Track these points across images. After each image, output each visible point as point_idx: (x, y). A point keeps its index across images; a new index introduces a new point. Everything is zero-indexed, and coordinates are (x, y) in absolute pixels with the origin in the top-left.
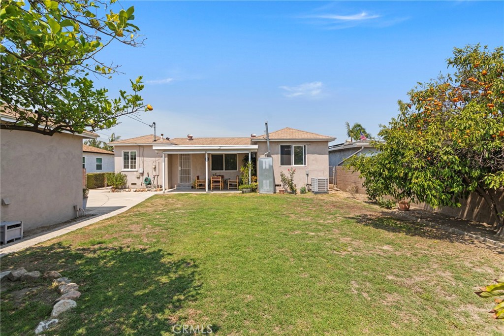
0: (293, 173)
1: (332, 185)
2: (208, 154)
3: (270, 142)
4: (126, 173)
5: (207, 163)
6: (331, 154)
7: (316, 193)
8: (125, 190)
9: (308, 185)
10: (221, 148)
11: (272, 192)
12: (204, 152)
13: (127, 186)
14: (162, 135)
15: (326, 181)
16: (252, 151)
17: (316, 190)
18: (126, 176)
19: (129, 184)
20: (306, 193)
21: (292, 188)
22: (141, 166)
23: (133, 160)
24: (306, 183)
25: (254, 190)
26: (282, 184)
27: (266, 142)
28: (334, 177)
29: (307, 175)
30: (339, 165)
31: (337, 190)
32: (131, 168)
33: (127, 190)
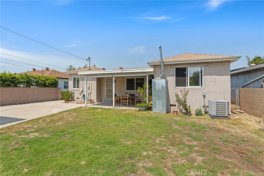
0: (186, 94)
1: (234, 106)
2: (115, 77)
3: (164, 65)
4: (74, 91)
5: (114, 84)
6: (233, 77)
7: (213, 117)
8: (71, 102)
9: (205, 106)
10: (123, 72)
11: (165, 111)
12: (111, 76)
13: (75, 100)
14: (95, 66)
15: (227, 104)
16: (150, 74)
17: (214, 113)
18: (73, 93)
19: (75, 98)
20: (201, 115)
21: (186, 109)
22: (82, 87)
23: (78, 83)
24: (202, 104)
25: (149, 109)
26: (176, 104)
27: (160, 65)
28: (237, 99)
29: (204, 96)
30: (242, 87)
31: (242, 113)
32: (77, 88)
33: (72, 102)
